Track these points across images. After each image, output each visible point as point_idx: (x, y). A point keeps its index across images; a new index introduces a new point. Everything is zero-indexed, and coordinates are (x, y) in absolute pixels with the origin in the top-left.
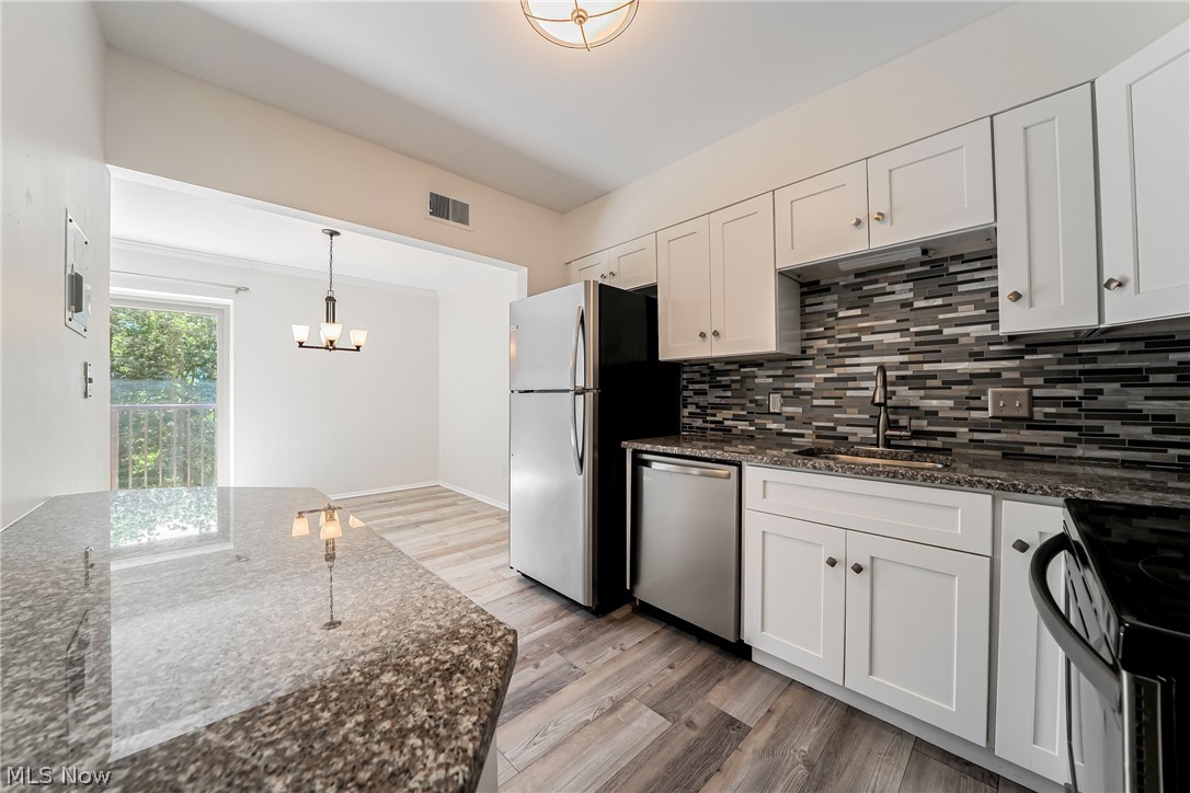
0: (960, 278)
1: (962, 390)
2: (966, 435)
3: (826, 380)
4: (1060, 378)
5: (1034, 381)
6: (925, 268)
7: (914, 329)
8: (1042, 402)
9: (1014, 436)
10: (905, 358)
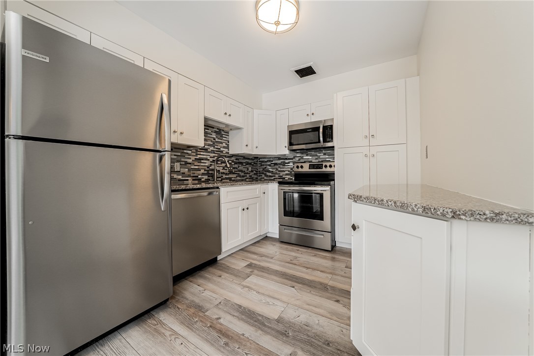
0: (224, 136)
1: (224, 165)
2: (224, 176)
3: (195, 159)
4: (236, 163)
5: (233, 163)
6: (218, 130)
7: (216, 147)
8: (234, 168)
9: (231, 176)
10: (214, 155)
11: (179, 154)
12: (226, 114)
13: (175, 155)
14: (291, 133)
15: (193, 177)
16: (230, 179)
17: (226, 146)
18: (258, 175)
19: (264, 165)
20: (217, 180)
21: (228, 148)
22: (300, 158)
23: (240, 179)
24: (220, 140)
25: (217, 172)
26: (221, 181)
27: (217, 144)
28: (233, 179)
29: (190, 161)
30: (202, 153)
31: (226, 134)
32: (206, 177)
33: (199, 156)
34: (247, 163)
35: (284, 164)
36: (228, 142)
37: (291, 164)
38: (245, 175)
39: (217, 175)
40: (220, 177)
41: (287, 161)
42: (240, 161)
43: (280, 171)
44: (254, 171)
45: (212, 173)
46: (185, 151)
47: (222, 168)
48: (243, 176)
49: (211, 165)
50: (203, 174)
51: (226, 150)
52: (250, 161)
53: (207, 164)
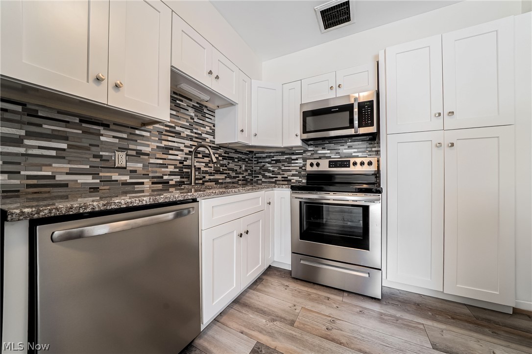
1: (207, 160)
2: (208, 177)
3: (158, 147)
4: (224, 158)
5: (220, 158)
6: (198, 105)
7: (194, 131)
8: (222, 165)
9: (217, 177)
10: (192, 143)
11: (125, 136)
12: (210, 73)
13: (114, 137)
14: (306, 115)
15: (153, 177)
16: (216, 181)
17: (211, 131)
18: (254, 175)
19: (261, 162)
20: (195, 183)
21: (213, 134)
22: (313, 152)
23: (230, 180)
24: (201, 122)
25: (195, 171)
26: (203, 184)
27: (197, 127)
28: (220, 181)
29: (147, 150)
30: (170, 138)
31: (211, 113)
32: (177, 178)
33: (164, 143)
34: (240, 159)
35: (290, 161)
36: (214, 126)
37: (300, 161)
38: (237, 175)
39: (195, 176)
40: (200, 179)
41: (294, 157)
42: (231, 155)
43: (283, 171)
44: (249, 171)
45: (188, 172)
46: (137, 132)
47: (204, 164)
48: (235, 177)
49: (186, 159)
50: (172, 174)
51: (210, 138)
52: (243, 157)
53: (179, 158)
